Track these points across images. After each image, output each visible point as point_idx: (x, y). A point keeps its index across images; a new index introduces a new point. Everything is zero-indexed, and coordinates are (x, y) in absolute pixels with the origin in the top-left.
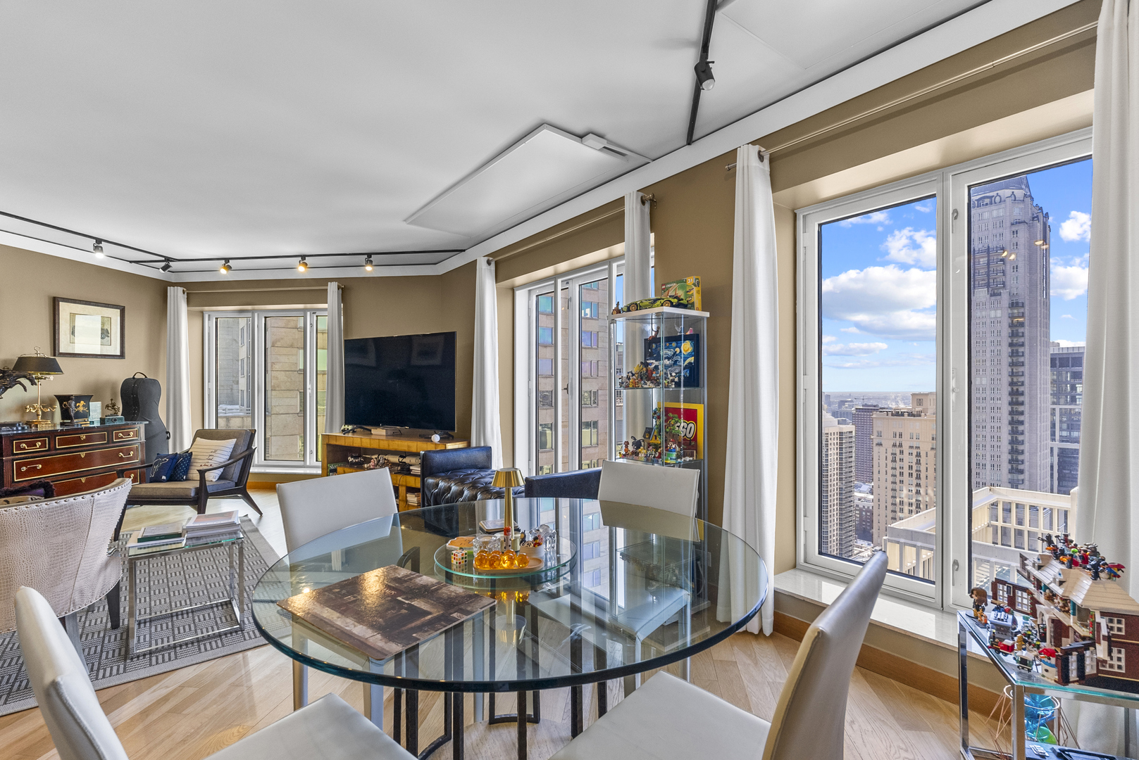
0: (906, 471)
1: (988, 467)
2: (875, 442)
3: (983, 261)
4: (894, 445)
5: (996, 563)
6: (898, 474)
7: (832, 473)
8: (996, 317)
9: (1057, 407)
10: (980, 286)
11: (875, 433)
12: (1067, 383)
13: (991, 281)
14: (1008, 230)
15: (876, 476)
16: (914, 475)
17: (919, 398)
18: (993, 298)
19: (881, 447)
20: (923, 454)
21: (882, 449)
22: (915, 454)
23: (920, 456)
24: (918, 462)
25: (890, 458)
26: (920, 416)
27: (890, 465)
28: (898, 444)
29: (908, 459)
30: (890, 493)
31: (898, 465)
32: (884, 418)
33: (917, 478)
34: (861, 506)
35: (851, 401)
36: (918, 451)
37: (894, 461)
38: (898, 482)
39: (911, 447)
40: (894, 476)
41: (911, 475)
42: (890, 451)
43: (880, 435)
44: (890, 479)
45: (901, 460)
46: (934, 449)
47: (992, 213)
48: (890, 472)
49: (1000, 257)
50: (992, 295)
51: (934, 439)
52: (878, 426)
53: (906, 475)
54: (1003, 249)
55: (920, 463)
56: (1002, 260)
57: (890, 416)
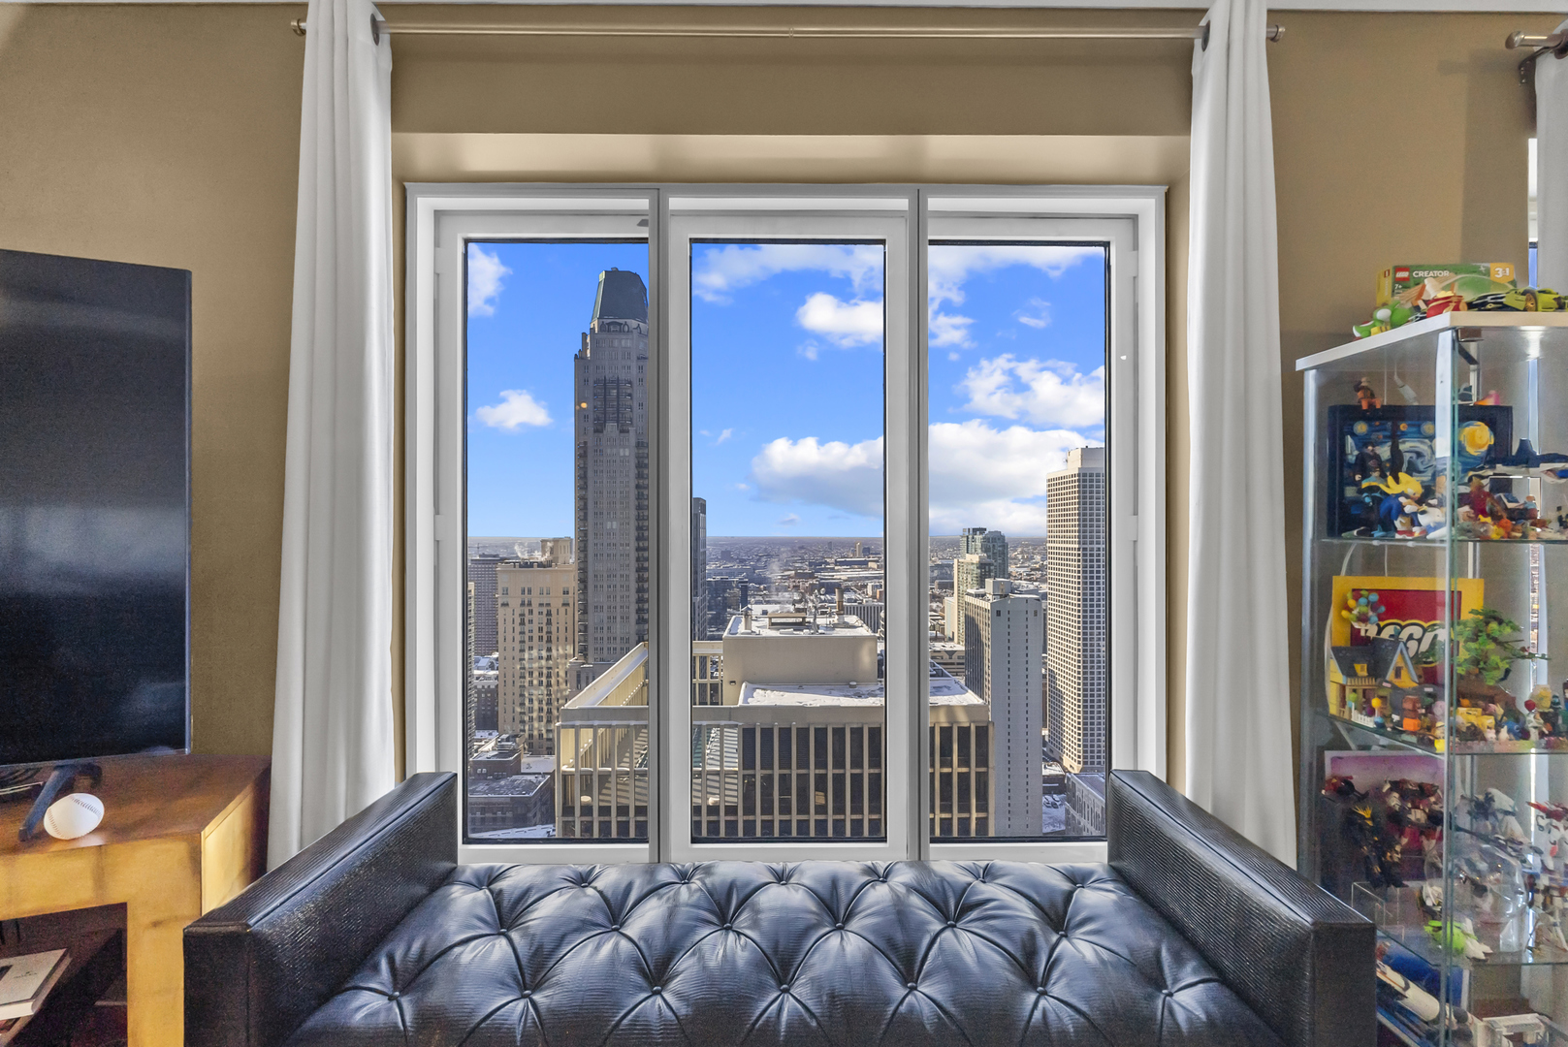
0: (536, 635)
1: (618, 619)
2: (500, 602)
3: (614, 392)
4: (523, 604)
5: (617, 726)
6: (527, 639)
8: (625, 456)
10: (611, 420)
11: (500, 590)
13: (621, 415)
14: (635, 364)
15: (501, 645)
16: (545, 638)
17: (550, 545)
18: (622, 434)
19: (507, 609)
20: (554, 612)
21: (509, 610)
22: (545, 613)
23: (551, 615)
24: (549, 622)
25: (518, 620)
26: (551, 566)
27: (518, 629)
28: (526, 602)
29: (538, 620)
30: (518, 664)
31: (526, 628)
32: (511, 571)
33: (547, 642)
34: (480, 687)
36: (549, 608)
37: (522, 623)
38: (527, 649)
39: (541, 605)
40: (522, 642)
41: (541, 638)
42: (518, 612)
43: (506, 592)
44: (518, 647)
45: (531, 622)
46: (565, 604)
47: (620, 342)
48: (518, 638)
49: (629, 391)
50: (622, 431)
51: (566, 592)
52: (503, 581)
53: (536, 639)
54: (630, 383)
55: (551, 624)
56: (630, 395)
57: (517, 568)
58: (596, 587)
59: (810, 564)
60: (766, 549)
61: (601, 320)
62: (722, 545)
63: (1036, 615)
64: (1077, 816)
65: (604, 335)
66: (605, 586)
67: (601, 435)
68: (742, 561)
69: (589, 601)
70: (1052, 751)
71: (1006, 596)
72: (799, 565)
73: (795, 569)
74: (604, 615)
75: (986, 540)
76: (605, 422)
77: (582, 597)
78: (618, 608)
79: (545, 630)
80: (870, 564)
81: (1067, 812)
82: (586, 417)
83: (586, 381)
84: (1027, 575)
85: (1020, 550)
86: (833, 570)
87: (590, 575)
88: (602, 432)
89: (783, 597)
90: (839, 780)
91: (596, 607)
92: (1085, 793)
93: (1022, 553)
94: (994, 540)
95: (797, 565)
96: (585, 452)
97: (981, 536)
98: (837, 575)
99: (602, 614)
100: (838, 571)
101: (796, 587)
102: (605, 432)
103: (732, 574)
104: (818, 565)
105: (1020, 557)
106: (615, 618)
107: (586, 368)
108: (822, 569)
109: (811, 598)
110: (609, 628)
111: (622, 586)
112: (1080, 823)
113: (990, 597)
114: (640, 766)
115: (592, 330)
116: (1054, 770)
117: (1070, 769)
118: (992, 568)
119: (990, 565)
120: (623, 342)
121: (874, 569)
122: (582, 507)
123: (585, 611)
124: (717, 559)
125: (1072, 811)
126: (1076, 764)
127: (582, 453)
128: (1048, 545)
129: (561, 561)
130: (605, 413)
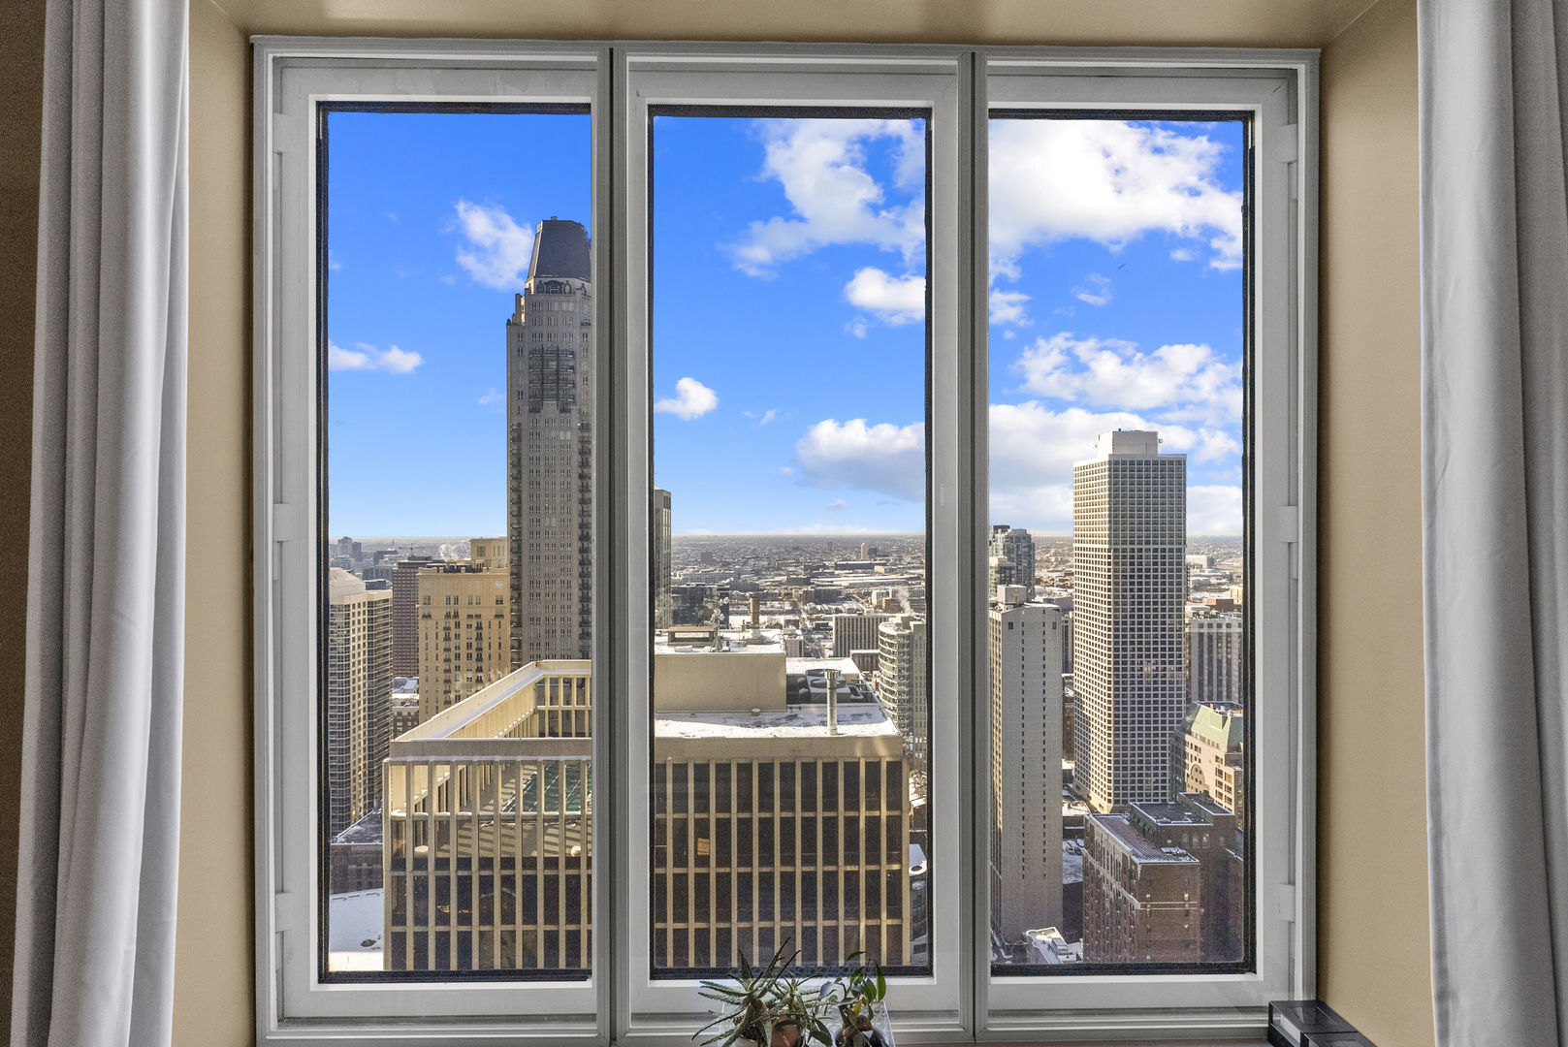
0: (464, 652)
1: (558, 633)
2: (421, 612)
3: (553, 364)
4: (448, 616)
6: (453, 657)
7: (356, 668)
8: (565, 440)
10: (550, 397)
11: (421, 600)
13: (561, 392)
14: (577, 330)
15: (422, 668)
16: (474, 656)
17: (480, 546)
18: (563, 415)
19: (429, 621)
20: (485, 625)
21: (431, 623)
22: (474, 625)
23: (481, 628)
24: (479, 638)
25: (442, 635)
26: (481, 571)
27: (442, 645)
28: (452, 614)
29: (466, 634)
30: (442, 687)
31: (452, 645)
32: (433, 577)
33: (477, 660)
34: (405, 714)
35: (395, 552)
36: (479, 620)
37: (447, 639)
38: (453, 668)
39: (470, 617)
40: (447, 660)
41: (469, 656)
42: (442, 625)
43: (428, 601)
44: (443, 666)
45: (457, 636)
46: (499, 616)
47: (560, 306)
48: (442, 656)
49: (571, 364)
50: (563, 410)
51: (499, 602)
52: (424, 589)
53: (463, 657)
54: (573, 353)
55: (481, 639)
56: (572, 368)
57: (442, 573)
58: (532, 595)
59: (805, 570)
60: (755, 550)
61: (539, 279)
62: (703, 546)
63: (1054, 628)
64: (1096, 865)
65: (542, 297)
66: (543, 594)
67: (538, 415)
68: (726, 564)
69: (524, 613)
70: (1078, 788)
71: (1021, 605)
72: (793, 569)
73: (788, 574)
74: (541, 629)
75: (1009, 538)
76: (542, 400)
77: (515, 607)
78: (558, 620)
79: (474, 646)
80: (877, 568)
81: (1085, 860)
82: (520, 394)
83: (520, 351)
84: (1061, 580)
85: (1053, 551)
86: (832, 575)
87: (525, 580)
88: (539, 412)
89: (773, 606)
90: (723, 826)
91: (532, 619)
92: (1105, 836)
93: (1055, 554)
94: (1018, 539)
95: (790, 569)
96: (519, 437)
97: (1003, 535)
98: (837, 581)
99: (538, 627)
100: (838, 576)
101: (788, 595)
102: (542, 412)
103: (713, 580)
104: (813, 570)
105: (1053, 559)
106: (554, 632)
107: (520, 335)
108: (820, 574)
109: (805, 607)
110: (547, 644)
111: (563, 595)
112: (1098, 872)
113: (1002, 607)
114: (506, 811)
115: (528, 290)
116: (1081, 810)
117: (1099, 809)
118: (1013, 572)
119: (1011, 568)
120: (564, 305)
121: (880, 574)
122: (515, 501)
123: (518, 623)
124: (697, 562)
125: (1091, 859)
126: (1106, 802)
127: (516, 437)
128: (1075, 545)
129: (494, 564)
130: (543, 389)
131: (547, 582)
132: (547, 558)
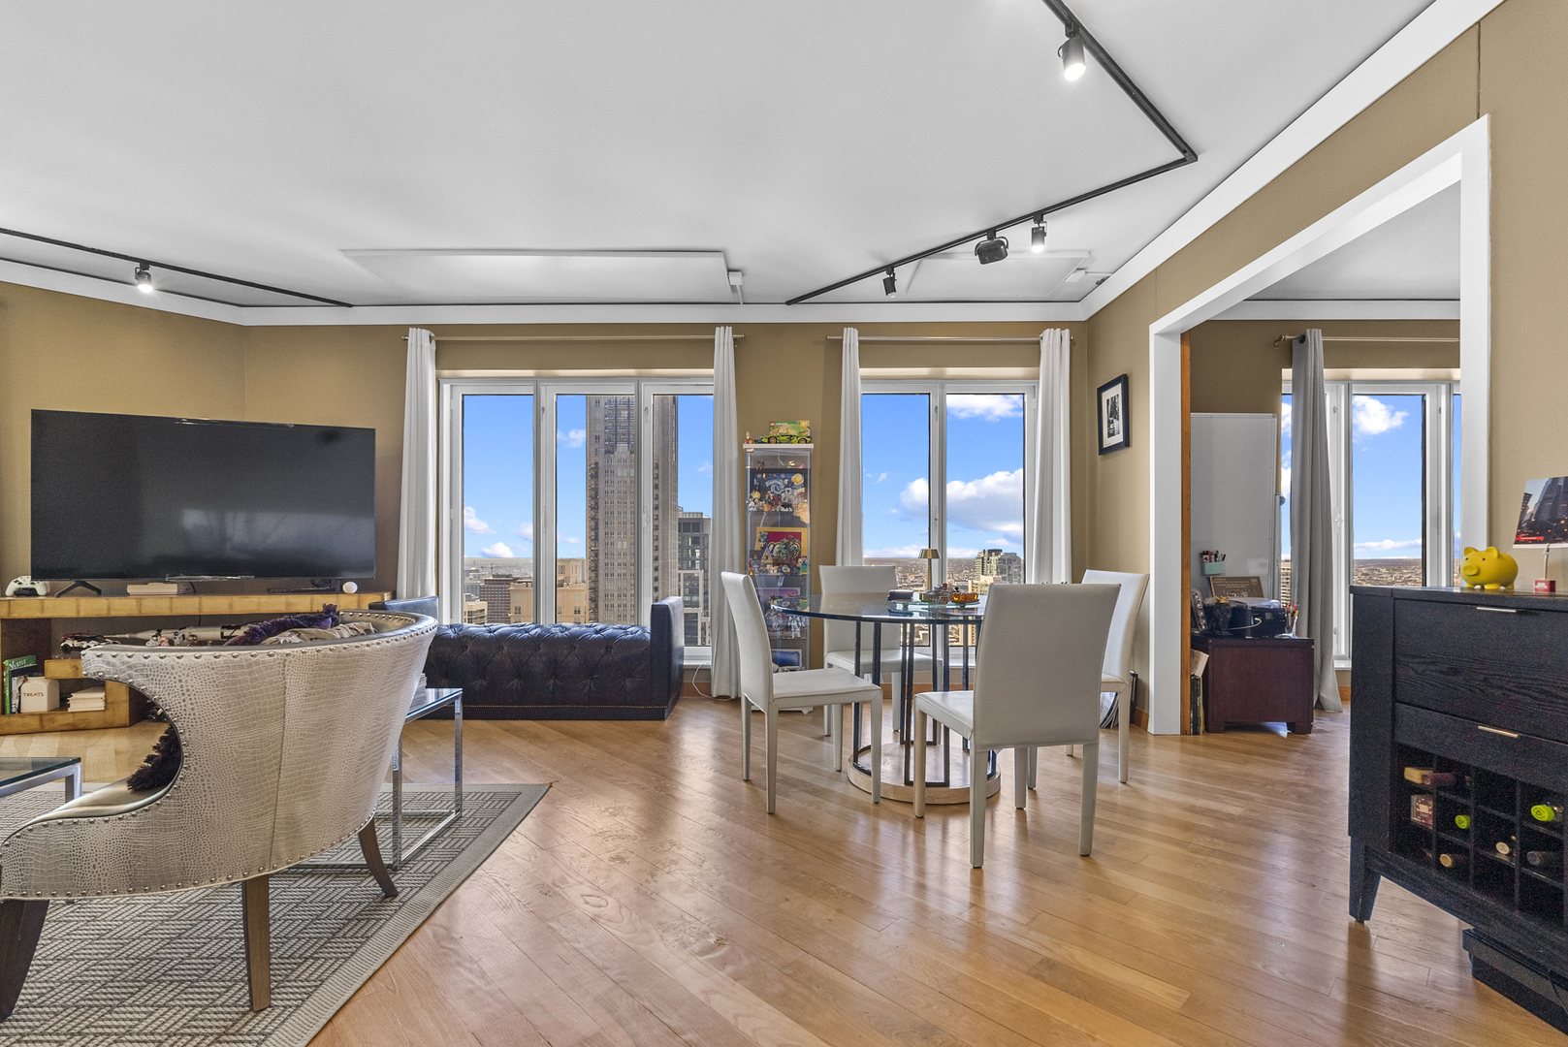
9: (682, 572)
11: (513, 610)
12: (688, 548)
17: (563, 565)
32: (523, 591)
35: (477, 571)
43: (518, 612)
51: (577, 612)
52: (516, 601)
66: (616, 605)
67: (612, 455)
75: (1002, 561)
76: (616, 443)
82: (597, 439)
87: (601, 594)
88: (613, 453)
94: (1009, 561)
96: (596, 473)
97: (996, 558)
102: (616, 453)
122: (593, 527)
127: (593, 474)
129: (572, 581)
130: (616, 434)
131: (619, 596)
132: (619, 575)
